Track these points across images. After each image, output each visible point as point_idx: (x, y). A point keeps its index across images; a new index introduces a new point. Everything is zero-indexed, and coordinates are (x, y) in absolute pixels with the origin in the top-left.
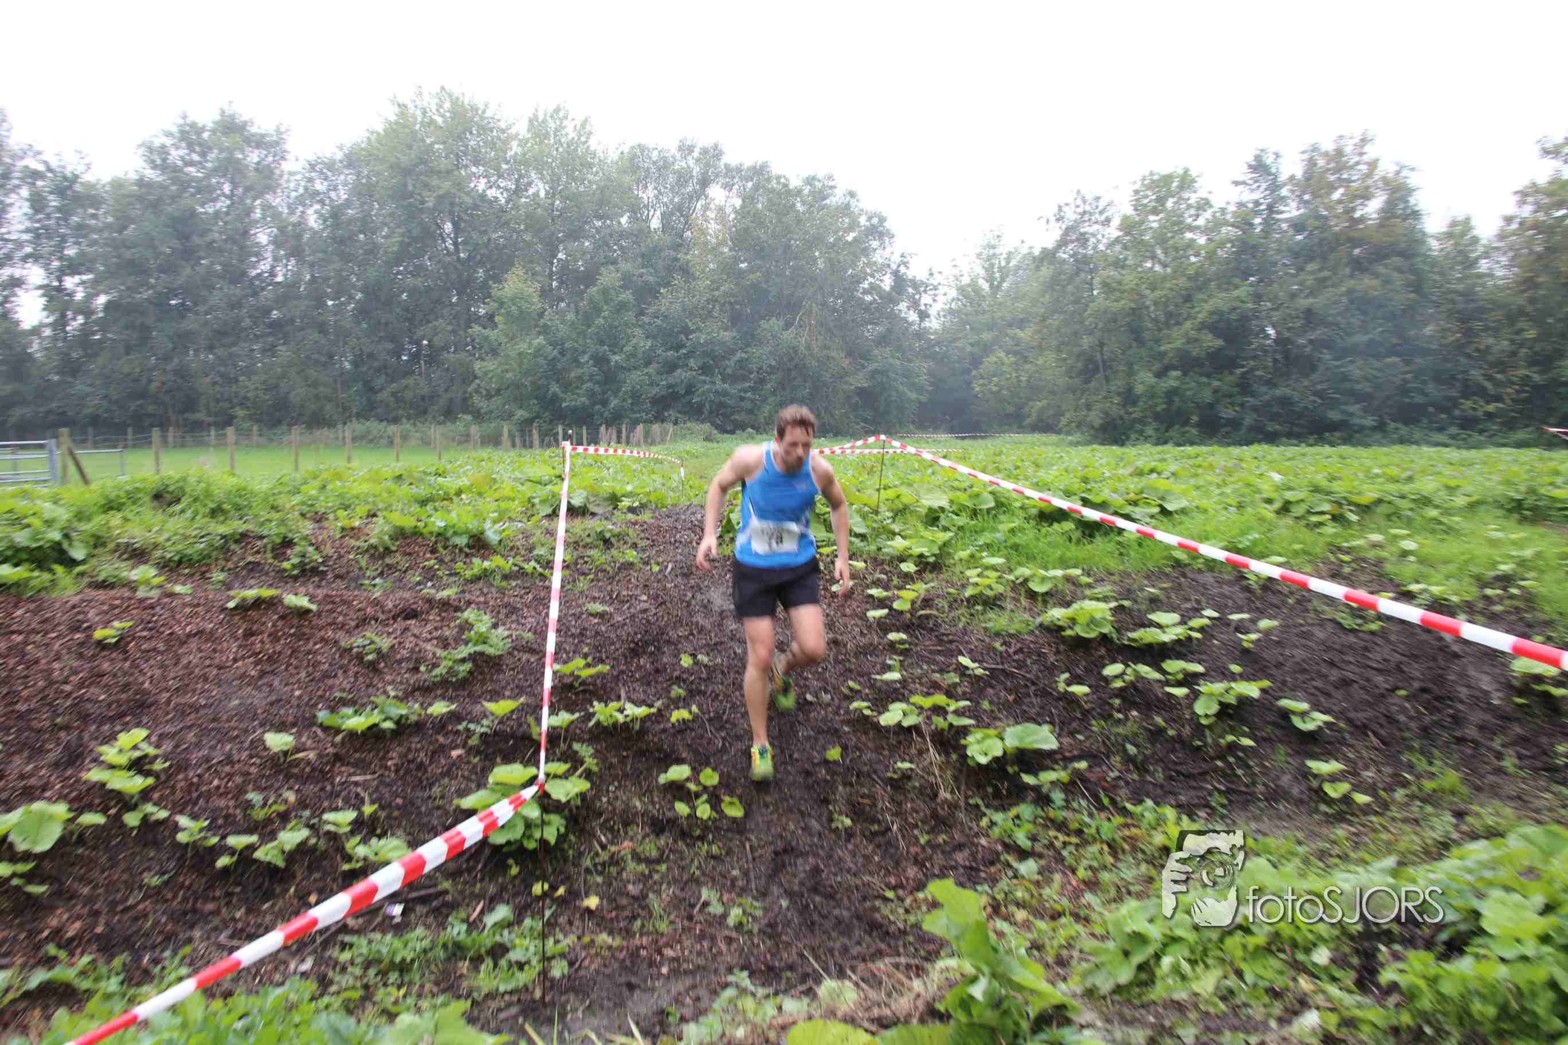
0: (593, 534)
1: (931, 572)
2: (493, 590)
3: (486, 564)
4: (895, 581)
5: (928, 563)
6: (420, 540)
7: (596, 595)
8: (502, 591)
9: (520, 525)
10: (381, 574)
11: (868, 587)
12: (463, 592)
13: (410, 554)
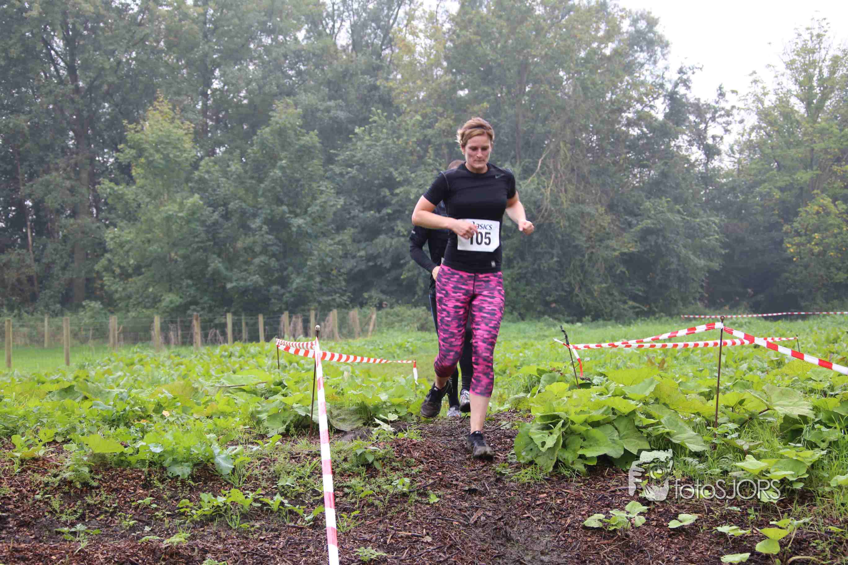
0: (351, 457)
1: (801, 503)
2: (234, 534)
3: (221, 500)
4: (752, 515)
5: (793, 491)
6: (128, 471)
7: (367, 537)
8: (244, 535)
9: (255, 448)
10: (82, 519)
11: (716, 523)
12: (193, 537)
13: (116, 490)
